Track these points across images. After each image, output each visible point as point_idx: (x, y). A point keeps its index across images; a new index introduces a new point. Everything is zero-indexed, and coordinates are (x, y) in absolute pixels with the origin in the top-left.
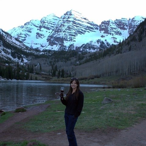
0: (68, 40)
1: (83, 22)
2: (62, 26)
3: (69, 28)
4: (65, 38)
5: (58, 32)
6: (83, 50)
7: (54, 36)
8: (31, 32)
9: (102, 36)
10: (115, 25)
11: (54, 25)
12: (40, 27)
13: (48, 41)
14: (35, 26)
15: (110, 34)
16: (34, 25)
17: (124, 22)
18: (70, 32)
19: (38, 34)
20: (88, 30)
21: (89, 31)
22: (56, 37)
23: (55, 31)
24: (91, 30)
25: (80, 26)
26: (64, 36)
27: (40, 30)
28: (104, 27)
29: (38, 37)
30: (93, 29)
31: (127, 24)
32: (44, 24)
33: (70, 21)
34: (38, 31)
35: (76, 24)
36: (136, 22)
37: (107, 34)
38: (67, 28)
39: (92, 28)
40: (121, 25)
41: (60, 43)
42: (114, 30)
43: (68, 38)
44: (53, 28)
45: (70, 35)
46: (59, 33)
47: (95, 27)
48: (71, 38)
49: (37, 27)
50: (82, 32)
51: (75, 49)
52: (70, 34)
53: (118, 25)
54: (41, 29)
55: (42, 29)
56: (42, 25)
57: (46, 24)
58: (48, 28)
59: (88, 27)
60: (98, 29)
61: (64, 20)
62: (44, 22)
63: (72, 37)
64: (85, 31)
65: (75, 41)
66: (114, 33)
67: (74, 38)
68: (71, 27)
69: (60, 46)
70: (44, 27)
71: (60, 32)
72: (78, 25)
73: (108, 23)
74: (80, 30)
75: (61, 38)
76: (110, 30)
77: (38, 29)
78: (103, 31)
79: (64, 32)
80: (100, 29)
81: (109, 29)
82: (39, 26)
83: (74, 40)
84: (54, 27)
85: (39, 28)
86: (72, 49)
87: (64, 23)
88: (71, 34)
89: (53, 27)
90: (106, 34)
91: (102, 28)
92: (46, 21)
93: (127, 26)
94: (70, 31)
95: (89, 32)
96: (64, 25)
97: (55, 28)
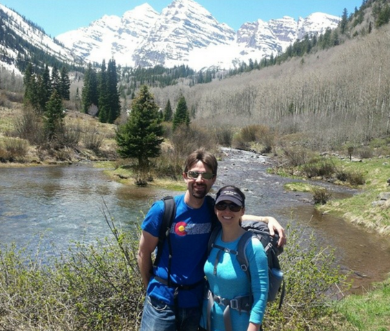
0: (175, 57)
1: (204, 23)
2: (163, 29)
3: (177, 33)
4: (167, 54)
5: (154, 40)
7: (147, 49)
8: (100, 40)
9: (243, 53)
10: (269, 30)
11: (147, 27)
12: (120, 31)
13: (133, 60)
14: (111, 29)
15: (260, 48)
16: (108, 27)
17: (288, 26)
18: (177, 41)
19: (114, 44)
20: (214, 41)
21: (216, 42)
22: (149, 50)
23: (149, 40)
24: (220, 40)
25: (199, 31)
26: (165, 49)
27: (120, 38)
28: (247, 36)
29: (115, 51)
30: (225, 40)
31: (294, 30)
32: (128, 25)
33: (179, 20)
34: (116, 40)
35: (190, 25)
36: (312, 26)
37: (253, 49)
38: (173, 33)
39: (222, 37)
40: (281, 32)
41: (158, 64)
42: (268, 40)
43: (175, 53)
44: (145, 34)
45: (178, 47)
46: (155, 43)
47: (228, 35)
48: (180, 53)
49: (114, 31)
50: (201, 44)
52: (179, 45)
53: (275, 31)
54: (121, 36)
55: (124, 35)
56: (123, 27)
57: (132, 24)
58: (134, 34)
59: (214, 33)
60: (233, 39)
61: (167, 17)
62: (128, 22)
63: (182, 51)
64: (208, 42)
65: (188, 60)
66: (266, 46)
67: (185, 54)
68: (181, 31)
70: (128, 32)
71: (159, 40)
72: (194, 29)
73: (254, 26)
75: (160, 53)
76: (258, 40)
77: (115, 36)
78: (245, 44)
79: (166, 40)
80: (239, 39)
81: (258, 38)
82: (117, 29)
83: (187, 57)
84: (147, 32)
85: (117, 34)
87: (167, 22)
88: (181, 45)
89: (144, 31)
90: (251, 49)
91: (242, 36)
92: (130, 20)
93: (293, 33)
95: (216, 44)
96: (166, 28)
97: (149, 34)
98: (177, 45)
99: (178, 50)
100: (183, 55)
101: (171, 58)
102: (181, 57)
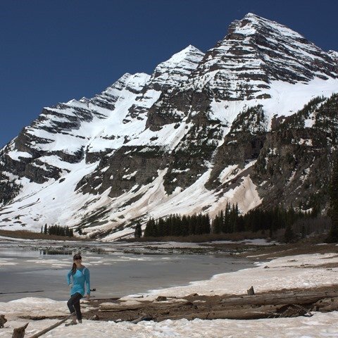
0: (234, 96)
1: (293, 47)
4: (216, 90)
6: (318, 124)
18: (241, 65)
20: (318, 73)
21: (324, 74)
26: (212, 82)
32: (157, 78)
35: (266, 45)
41: (194, 113)
43: (234, 86)
45: (241, 76)
48: (246, 86)
51: (269, 129)
52: (244, 72)
56: (150, 83)
62: (159, 74)
63: (252, 82)
67: (260, 86)
69: (191, 125)
74: (287, 68)
75: (200, 91)
83: (265, 91)
86: (253, 129)
88: (248, 72)
92: (163, 70)
94: (243, 62)
98: (239, 72)
99: (244, 82)
100: (255, 88)
101: (228, 99)
102: (249, 92)
